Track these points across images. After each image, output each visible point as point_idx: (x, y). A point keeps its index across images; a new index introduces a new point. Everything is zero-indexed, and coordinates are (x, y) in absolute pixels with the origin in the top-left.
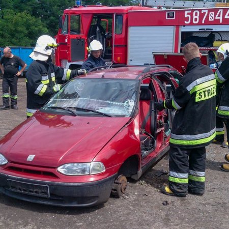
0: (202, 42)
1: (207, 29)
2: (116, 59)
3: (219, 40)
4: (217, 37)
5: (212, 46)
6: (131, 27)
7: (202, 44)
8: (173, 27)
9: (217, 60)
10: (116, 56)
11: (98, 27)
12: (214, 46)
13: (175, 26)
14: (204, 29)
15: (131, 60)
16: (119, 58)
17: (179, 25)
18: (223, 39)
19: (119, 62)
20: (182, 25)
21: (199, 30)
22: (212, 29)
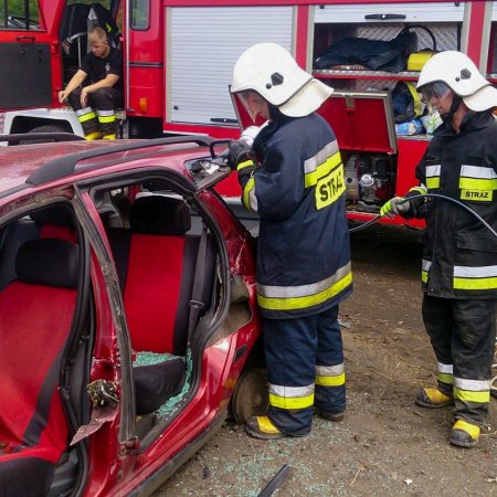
0: (375, 56)
1: (388, 17)
2: (135, 102)
3: (427, 50)
4: (423, 40)
5: (405, 69)
6: (174, 9)
7: (374, 62)
8: (290, 8)
9: (419, 112)
10: (135, 96)
11: (92, 12)
12: (410, 67)
13: (296, 7)
14: (380, 17)
15: (176, 108)
16: (143, 102)
17: (308, 5)
18: (438, 49)
19: (143, 113)
20: (314, 4)
21: (367, 17)
22: (404, 17)
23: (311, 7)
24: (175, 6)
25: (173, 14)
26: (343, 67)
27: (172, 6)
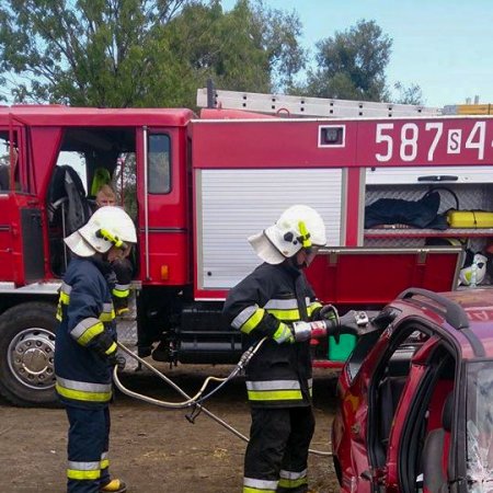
1: (443, 178)
4: (447, 200)
6: (204, 172)
8: (340, 170)
13: (346, 170)
14: (435, 178)
15: (209, 274)
16: (164, 270)
17: (359, 167)
18: (460, 208)
19: (164, 281)
20: (366, 167)
21: (420, 179)
22: (456, 178)
23: (362, 170)
24: (205, 168)
25: (203, 176)
26: (386, 226)
27: (202, 168)
